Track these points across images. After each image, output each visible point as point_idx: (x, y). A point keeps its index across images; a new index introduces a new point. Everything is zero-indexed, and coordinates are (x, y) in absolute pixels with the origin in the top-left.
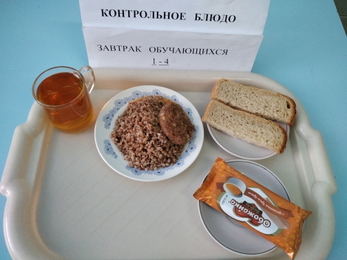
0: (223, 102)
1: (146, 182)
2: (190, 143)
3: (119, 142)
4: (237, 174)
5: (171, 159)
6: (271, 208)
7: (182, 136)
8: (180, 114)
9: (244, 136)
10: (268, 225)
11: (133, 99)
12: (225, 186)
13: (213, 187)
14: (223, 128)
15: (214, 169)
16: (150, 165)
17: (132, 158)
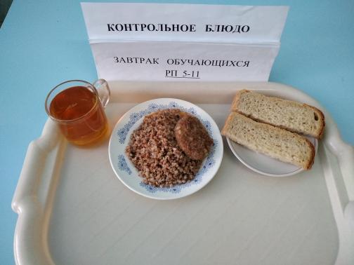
0: (244, 114)
1: (161, 200)
2: (208, 158)
3: (133, 157)
5: (188, 176)
7: (200, 151)
8: (197, 128)
9: (267, 151)
11: (149, 113)
14: (245, 143)
16: (165, 182)
17: (147, 174)
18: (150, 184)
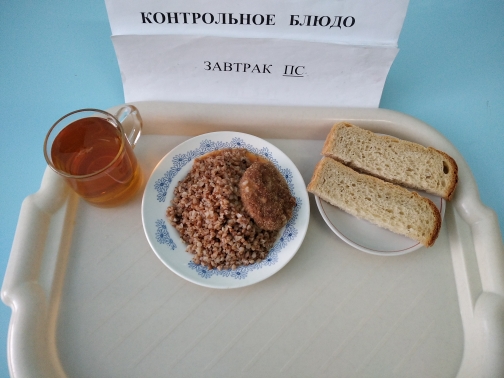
0: (342, 162)
3: (178, 223)
5: (258, 253)
7: (276, 218)
14: (341, 205)
17: (198, 250)
18: (203, 264)
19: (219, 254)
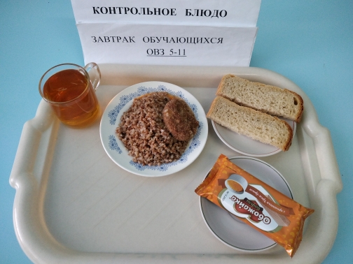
0: (228, 99)
1: (149, 178)
2: (194, 139)
3: (123, 137)
4: (239, 170)
5: (174, 155)
6: (272, 206)
7: (186, 132)
8: (184, 111)
9: (249, 133)
10: (268, 222)
11: (139, 95)
12: (226, 183)
13: (215, 183)
14: (228, 125)
15: (216, 166)
16: (153, 161)
17: (136, 153)
18: (139, 162)
19: (149, 156)
